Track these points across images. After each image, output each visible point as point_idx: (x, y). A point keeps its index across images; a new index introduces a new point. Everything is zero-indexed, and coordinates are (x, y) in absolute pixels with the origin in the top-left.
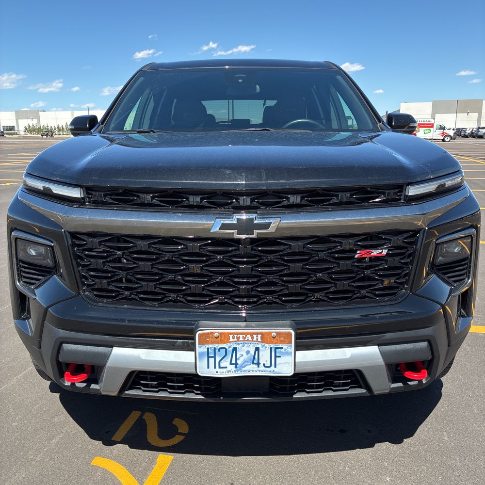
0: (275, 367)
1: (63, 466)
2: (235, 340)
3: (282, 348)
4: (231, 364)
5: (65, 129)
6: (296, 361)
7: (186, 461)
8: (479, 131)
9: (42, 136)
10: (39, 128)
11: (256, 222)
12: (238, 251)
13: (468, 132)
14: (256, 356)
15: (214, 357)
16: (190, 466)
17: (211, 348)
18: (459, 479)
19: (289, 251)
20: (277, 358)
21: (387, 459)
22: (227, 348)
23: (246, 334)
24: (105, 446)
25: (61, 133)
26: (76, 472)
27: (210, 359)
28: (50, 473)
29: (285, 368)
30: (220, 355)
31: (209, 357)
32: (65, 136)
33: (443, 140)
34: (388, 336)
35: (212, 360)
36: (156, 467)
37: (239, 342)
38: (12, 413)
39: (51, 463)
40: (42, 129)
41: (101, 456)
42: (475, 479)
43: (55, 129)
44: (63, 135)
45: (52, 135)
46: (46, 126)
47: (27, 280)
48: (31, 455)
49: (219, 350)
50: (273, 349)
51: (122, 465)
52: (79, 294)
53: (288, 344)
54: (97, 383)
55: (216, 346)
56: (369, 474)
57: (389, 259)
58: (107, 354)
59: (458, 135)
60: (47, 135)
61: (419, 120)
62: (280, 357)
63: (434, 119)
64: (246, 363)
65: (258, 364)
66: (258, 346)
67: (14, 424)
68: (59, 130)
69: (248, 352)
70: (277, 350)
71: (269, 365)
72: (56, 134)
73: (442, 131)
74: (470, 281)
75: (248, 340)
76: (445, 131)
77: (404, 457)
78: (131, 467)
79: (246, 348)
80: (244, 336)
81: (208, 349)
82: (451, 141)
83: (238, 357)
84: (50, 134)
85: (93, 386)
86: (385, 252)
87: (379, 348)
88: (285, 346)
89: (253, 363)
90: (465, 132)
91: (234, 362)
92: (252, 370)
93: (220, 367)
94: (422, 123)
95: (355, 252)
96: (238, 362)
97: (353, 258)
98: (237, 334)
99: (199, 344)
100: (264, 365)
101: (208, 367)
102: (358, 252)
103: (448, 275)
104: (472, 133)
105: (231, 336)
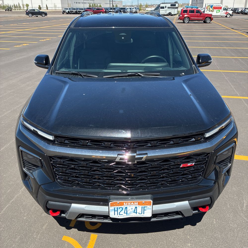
0: (144, 214)
1: (50, 241)
2: (127, 204)
3: (147, 207)
4: (124, 213)
5: (18, 7)
6: (153, 210)
7: (103, 237)
8: (245, 11)
9: (6, 11)
10: (4, 6)
11: (136, 157)
12: (127, 167)
13: (240, 10)
14: (136, 210)
15: (117, 211)
16: (105, 240)
17: (116, 208)
18: (219, 244)
19: (151, 166)
20: (145, 211)
21: (189, 234)
22: (123, 207)
23: (131, 202)
24: (67, 230)
25: (16, 9)
26: (56, 244)
27: (115, 212)
28: (45, 245)
29: (148, 214)
30: (120, 210)
31: (115, 211)
32: (19, 11)
33: (226, 17)
34: (193, 197)
35: (116, 212)
36: (90, 241)
37: (128, 205)
38: (23, 212)
39: (45, 239)
40: (6, 7)
41: (66, 235)
42: (226, 244)
43: (13, 7)
44: (17, 10)
45: (11, 10)
46: (7, 4)
47: (28, 168)
48: (35, 235)
49: (119, 208)
50: (143, 207)
51: (76, 240)
52: (55, 181)
53: (150, 205)
54: (64, 214)
55: (118, 207)
56: (182, 242)
57: (195, 166)
58: (69, 206)
59: (234, 12)
60: (8, 10)
61: (214, 4)
62: (146, 210)
63: (222, 4)
64: (131, 213)
65: (136, 213)
66: (136, 206)
67: (25, 218)
68: (15, 7)
69: (132, 209)
70: (145, 208)
71: (141, 213)
72: (13, 10)
73: (226, 11)
74: (230, 165)
75: (132, 204)
76: (228, 11)
77: (196, 233)
78: (80, 241)
79: (131, 207)
80: (130, 203)
81: (114, 208)
82: (230, 17)
83: (127, 210)
84: (10, 9)
85: (63, 215)
86: (194, 164)
87: (189, 202)
88: (148, 206)
89: (134, 212)
90: (238, 11)
91: (126, 212)
92: (134, 215)
93: (120, 215)
94: (216, 6)
95: (180, 165)
96: (127, 212)
97: (179, 167)
98: (127, 202)
99: (110, 206)
100: (139, 213)
101: (115, 215)
102: (182, 165)
103: (221, 164)
104: (242, 11)
105: (125, 203)
